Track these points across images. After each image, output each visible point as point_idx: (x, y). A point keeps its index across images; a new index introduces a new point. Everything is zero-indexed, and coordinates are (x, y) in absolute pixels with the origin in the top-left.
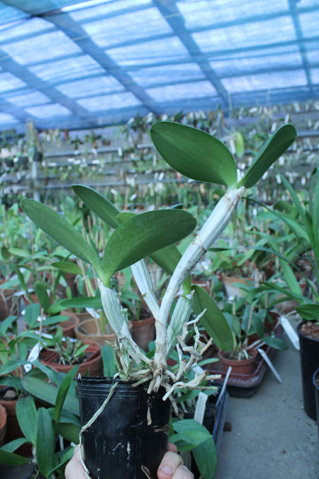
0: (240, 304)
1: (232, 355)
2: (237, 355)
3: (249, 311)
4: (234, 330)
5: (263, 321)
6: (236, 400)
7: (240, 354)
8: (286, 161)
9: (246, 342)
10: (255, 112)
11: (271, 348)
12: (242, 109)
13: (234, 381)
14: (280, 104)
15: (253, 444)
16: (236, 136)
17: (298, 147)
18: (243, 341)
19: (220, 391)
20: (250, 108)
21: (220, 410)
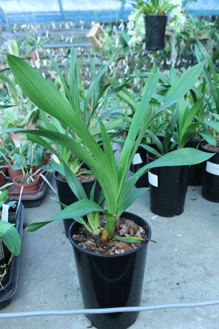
0: (25, 149)
1: (22, 181)
2: (26, 180)
3: (31, 151)
4: (22, 165)
5: (41, 155)
6: (29, 209)
7: (28, 180)
8: (48, 63)
9: (31, 171)
10: (25, 28)
11: (49, 173)
12: (15, 25)
13: (26, 197)
14: (42, 23)
15: (44, 232)
16: (12, 42)
17: (56, 53)
18: (29, 170)
19: (17, 204)
20: (21, 25)
21: (19, 215)
